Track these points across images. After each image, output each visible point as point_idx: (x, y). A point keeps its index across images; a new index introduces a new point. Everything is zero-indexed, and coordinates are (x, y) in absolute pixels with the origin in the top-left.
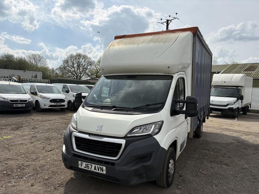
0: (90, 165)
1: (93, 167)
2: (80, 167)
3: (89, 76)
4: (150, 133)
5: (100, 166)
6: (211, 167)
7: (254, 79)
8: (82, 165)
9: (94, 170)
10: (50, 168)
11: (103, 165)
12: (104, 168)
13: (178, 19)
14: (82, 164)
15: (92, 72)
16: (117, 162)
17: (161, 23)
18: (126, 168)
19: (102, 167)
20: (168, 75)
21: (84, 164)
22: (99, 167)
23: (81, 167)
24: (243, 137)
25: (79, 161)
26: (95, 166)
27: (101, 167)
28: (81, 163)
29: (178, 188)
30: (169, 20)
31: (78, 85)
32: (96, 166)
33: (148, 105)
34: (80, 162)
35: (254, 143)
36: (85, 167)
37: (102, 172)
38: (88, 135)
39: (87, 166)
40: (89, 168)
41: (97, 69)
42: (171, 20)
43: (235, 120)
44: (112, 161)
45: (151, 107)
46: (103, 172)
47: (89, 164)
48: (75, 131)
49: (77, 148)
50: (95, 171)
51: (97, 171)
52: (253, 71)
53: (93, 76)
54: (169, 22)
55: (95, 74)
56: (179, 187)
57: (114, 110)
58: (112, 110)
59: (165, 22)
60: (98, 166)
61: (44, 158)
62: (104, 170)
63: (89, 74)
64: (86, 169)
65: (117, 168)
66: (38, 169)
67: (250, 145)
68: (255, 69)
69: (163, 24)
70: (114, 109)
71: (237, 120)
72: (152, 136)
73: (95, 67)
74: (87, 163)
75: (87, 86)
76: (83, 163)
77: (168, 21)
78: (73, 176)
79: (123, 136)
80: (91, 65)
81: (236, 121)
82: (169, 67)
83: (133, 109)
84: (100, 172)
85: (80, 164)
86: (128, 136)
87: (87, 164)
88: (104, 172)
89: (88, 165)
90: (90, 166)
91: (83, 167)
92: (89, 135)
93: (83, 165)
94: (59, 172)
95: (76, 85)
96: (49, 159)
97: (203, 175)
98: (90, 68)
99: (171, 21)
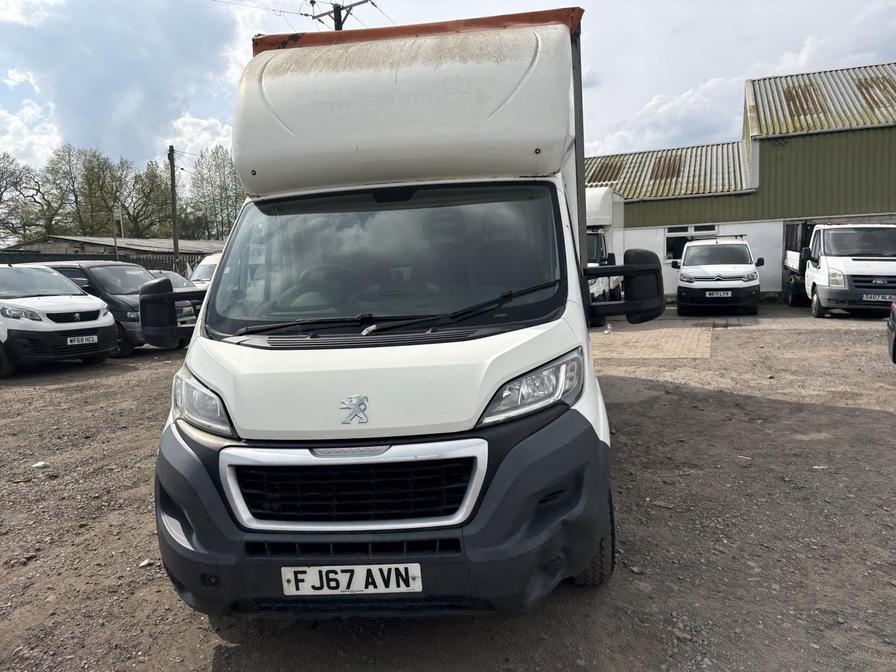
0: (343, 571)
1: (356, 580)
2: (289, 590)
3: (15, 231)
4: (557, 396)
5: (393, 566)
6: (665, 483)
7: (625, 203)
8: (303, 581)
9: (366, 587)
10: (86, 634)
11: (405, 556)
12: (415, 569)
13: (373, 4)
14: (300, 576)
15: (29, 213)
16: (469, 531)
17: (314, 18)
18: (509, 548)
19: (401, 567)
20: (535, 181)
21: (312, 575)
22: (390, 570)
23: (298, 589)
24: (667, 376)
25: (283, 569)
26: (369, 571)
27: (397, 570)
28: (296, 573)
29: (633, 572)
30: (343, 8)
31: (14, 266)
32: (375, 569)
33: (508, 297)
34: (287, 573)
35: (706, 387)
36: (318, 585)
37: (403, 589)
38: (307, 451)
39: (327, 580)
40: (337, 587)
41: (50, 198)
42: (351, 7)
43: (606, 332)
44: (443, 535)
45: (515, 302)
46: (408, 585)
47: (338, 568)
48: (228, 443)
49: (258, 516)
50: (371, 590)
51: (381, 589)
52: (615, 180)
53: (34, 229)
54: (343, 13)
55: (42, 222)
56: (635, 569)
57: (374, 331)
58: (364, 333)
59: (329, 13)
60: (385, 568)
61: (26, 598)
62: (414, 579)
63: (14, 222)
64: (326, 591)
65: (474, 555)
66: (26, 653)
67: (701, 396)
68: (618, 173)
69: (320, 20)
70: (373, 327)
71: (613, 330)
72: (567, 407)
73: (38, 191)
74: (325, 569)
75: (55, 268)
76: (305, 572)
77: (337, 9)
78: (216, 640)
79: (470, 426)
80: (15, 184)
81: (609, 333)
82: (538, 151)
83: (454, 318)
84: (393, 588)
85: (289, 581)
86: (488, 420)
87: (328, 572)
88: (417, 586)
89: (332, 576)
90: (343, 579)
91: (306, 590)
92: (311, 449)
93: (305, 582)
94: (146, 641)
95: (6, 266)
96: (51, 598)
97: (667, 514)
98: (12, 199)
99: (348, 12)
